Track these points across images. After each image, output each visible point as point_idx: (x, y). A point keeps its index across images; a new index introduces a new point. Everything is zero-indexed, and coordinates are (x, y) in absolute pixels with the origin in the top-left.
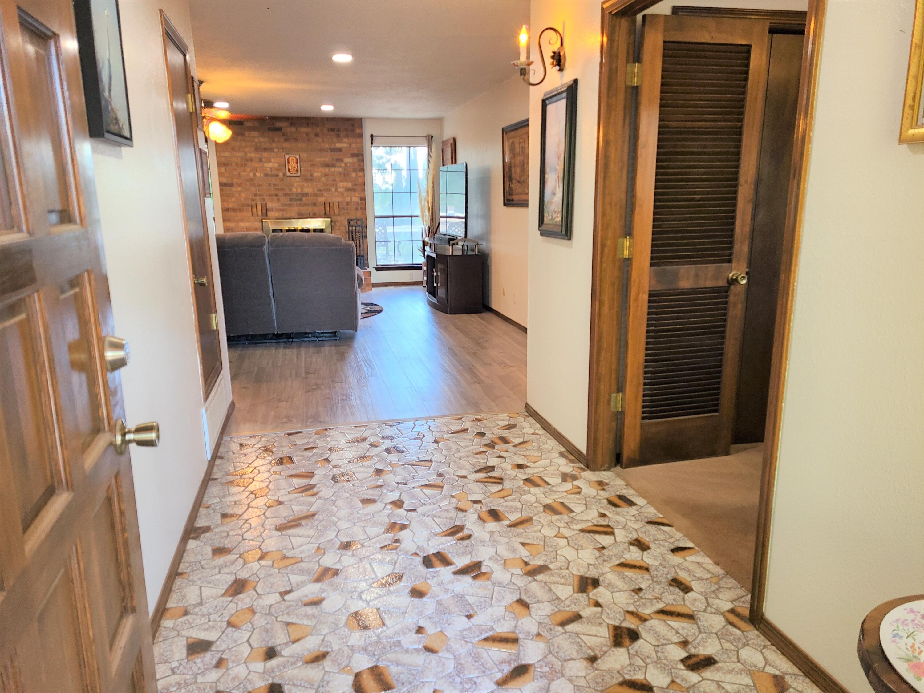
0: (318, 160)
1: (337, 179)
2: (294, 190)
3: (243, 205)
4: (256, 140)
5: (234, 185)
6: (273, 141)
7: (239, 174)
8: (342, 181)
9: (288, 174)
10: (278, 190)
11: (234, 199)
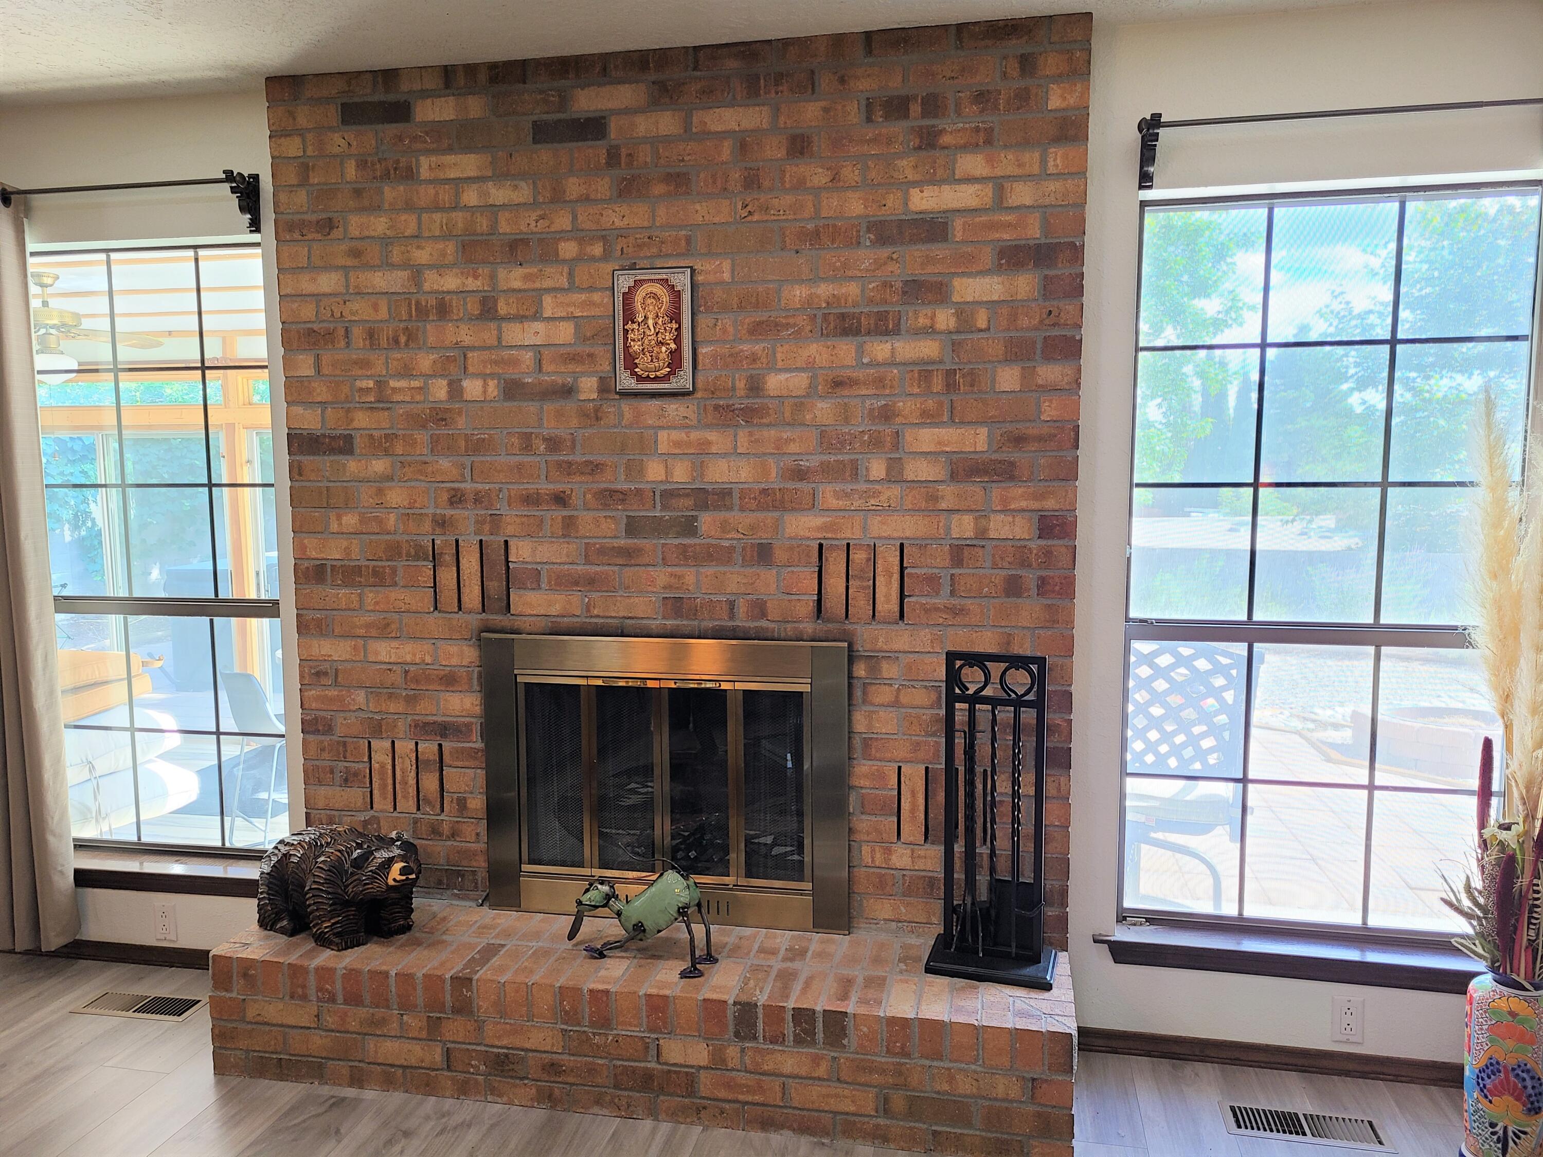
0: (799, 293)
1: (907, 407)
2: (655, 472)
3: (394, 551)
4: (471, 197)
5: (357, 442)
6: (558, 198)
7: (381, 384)
8: (929, 418)
9: (626, 381)
10: (567, 468)
11: (350, 520)
